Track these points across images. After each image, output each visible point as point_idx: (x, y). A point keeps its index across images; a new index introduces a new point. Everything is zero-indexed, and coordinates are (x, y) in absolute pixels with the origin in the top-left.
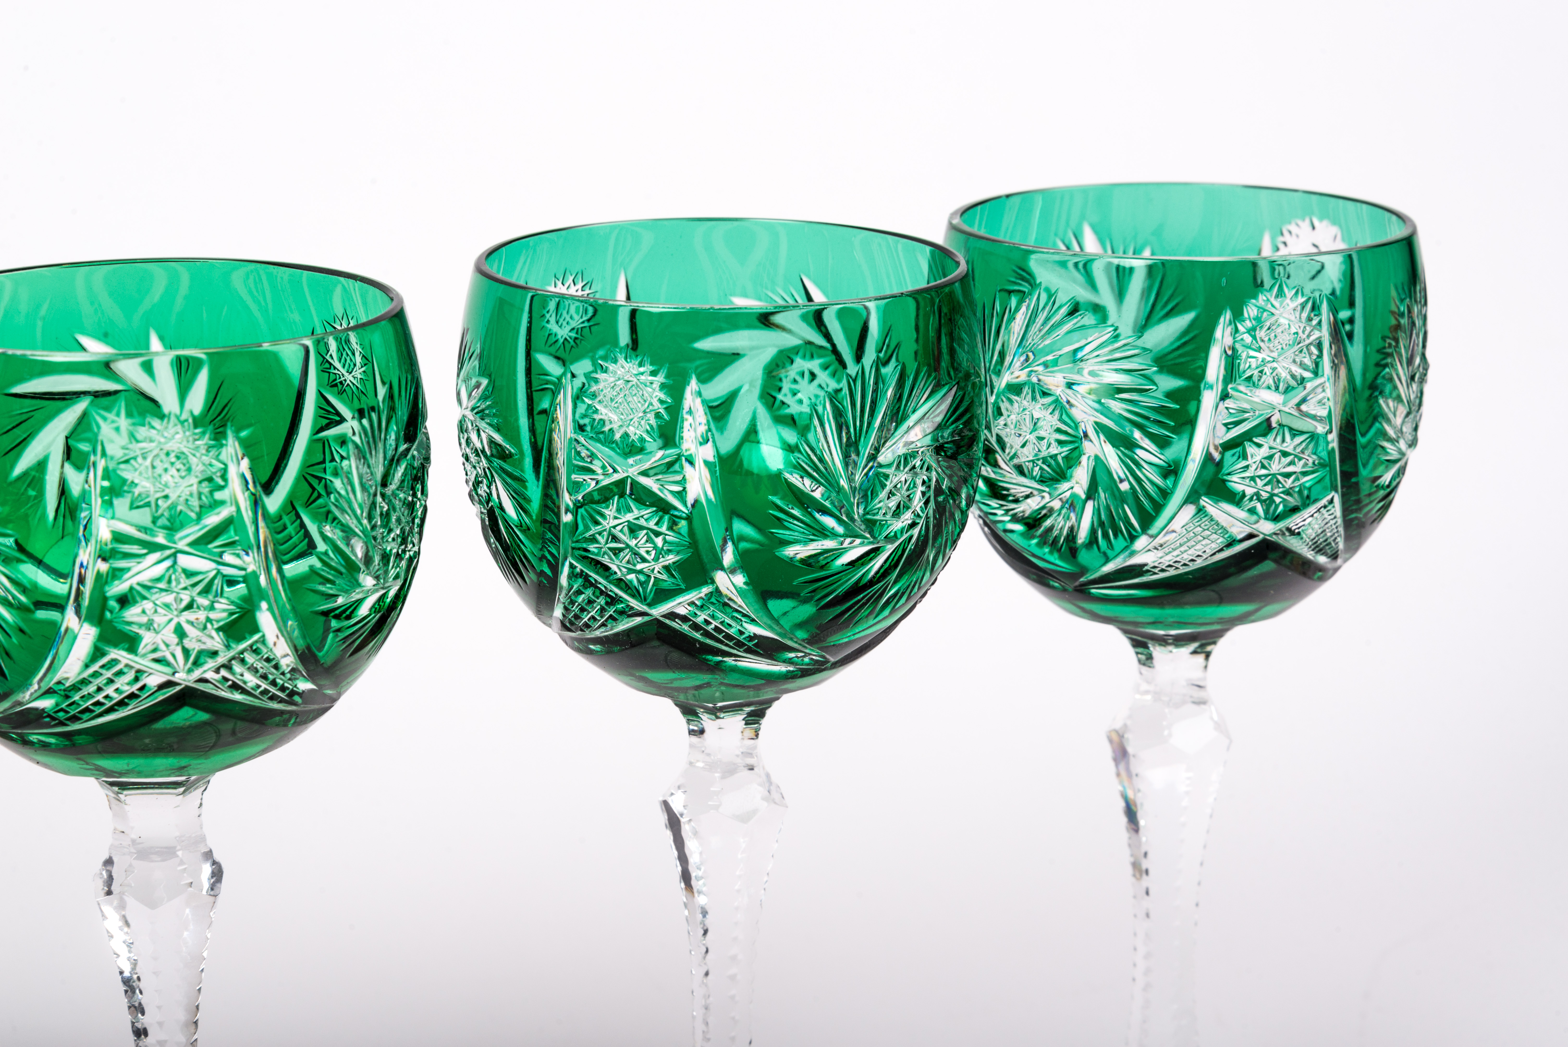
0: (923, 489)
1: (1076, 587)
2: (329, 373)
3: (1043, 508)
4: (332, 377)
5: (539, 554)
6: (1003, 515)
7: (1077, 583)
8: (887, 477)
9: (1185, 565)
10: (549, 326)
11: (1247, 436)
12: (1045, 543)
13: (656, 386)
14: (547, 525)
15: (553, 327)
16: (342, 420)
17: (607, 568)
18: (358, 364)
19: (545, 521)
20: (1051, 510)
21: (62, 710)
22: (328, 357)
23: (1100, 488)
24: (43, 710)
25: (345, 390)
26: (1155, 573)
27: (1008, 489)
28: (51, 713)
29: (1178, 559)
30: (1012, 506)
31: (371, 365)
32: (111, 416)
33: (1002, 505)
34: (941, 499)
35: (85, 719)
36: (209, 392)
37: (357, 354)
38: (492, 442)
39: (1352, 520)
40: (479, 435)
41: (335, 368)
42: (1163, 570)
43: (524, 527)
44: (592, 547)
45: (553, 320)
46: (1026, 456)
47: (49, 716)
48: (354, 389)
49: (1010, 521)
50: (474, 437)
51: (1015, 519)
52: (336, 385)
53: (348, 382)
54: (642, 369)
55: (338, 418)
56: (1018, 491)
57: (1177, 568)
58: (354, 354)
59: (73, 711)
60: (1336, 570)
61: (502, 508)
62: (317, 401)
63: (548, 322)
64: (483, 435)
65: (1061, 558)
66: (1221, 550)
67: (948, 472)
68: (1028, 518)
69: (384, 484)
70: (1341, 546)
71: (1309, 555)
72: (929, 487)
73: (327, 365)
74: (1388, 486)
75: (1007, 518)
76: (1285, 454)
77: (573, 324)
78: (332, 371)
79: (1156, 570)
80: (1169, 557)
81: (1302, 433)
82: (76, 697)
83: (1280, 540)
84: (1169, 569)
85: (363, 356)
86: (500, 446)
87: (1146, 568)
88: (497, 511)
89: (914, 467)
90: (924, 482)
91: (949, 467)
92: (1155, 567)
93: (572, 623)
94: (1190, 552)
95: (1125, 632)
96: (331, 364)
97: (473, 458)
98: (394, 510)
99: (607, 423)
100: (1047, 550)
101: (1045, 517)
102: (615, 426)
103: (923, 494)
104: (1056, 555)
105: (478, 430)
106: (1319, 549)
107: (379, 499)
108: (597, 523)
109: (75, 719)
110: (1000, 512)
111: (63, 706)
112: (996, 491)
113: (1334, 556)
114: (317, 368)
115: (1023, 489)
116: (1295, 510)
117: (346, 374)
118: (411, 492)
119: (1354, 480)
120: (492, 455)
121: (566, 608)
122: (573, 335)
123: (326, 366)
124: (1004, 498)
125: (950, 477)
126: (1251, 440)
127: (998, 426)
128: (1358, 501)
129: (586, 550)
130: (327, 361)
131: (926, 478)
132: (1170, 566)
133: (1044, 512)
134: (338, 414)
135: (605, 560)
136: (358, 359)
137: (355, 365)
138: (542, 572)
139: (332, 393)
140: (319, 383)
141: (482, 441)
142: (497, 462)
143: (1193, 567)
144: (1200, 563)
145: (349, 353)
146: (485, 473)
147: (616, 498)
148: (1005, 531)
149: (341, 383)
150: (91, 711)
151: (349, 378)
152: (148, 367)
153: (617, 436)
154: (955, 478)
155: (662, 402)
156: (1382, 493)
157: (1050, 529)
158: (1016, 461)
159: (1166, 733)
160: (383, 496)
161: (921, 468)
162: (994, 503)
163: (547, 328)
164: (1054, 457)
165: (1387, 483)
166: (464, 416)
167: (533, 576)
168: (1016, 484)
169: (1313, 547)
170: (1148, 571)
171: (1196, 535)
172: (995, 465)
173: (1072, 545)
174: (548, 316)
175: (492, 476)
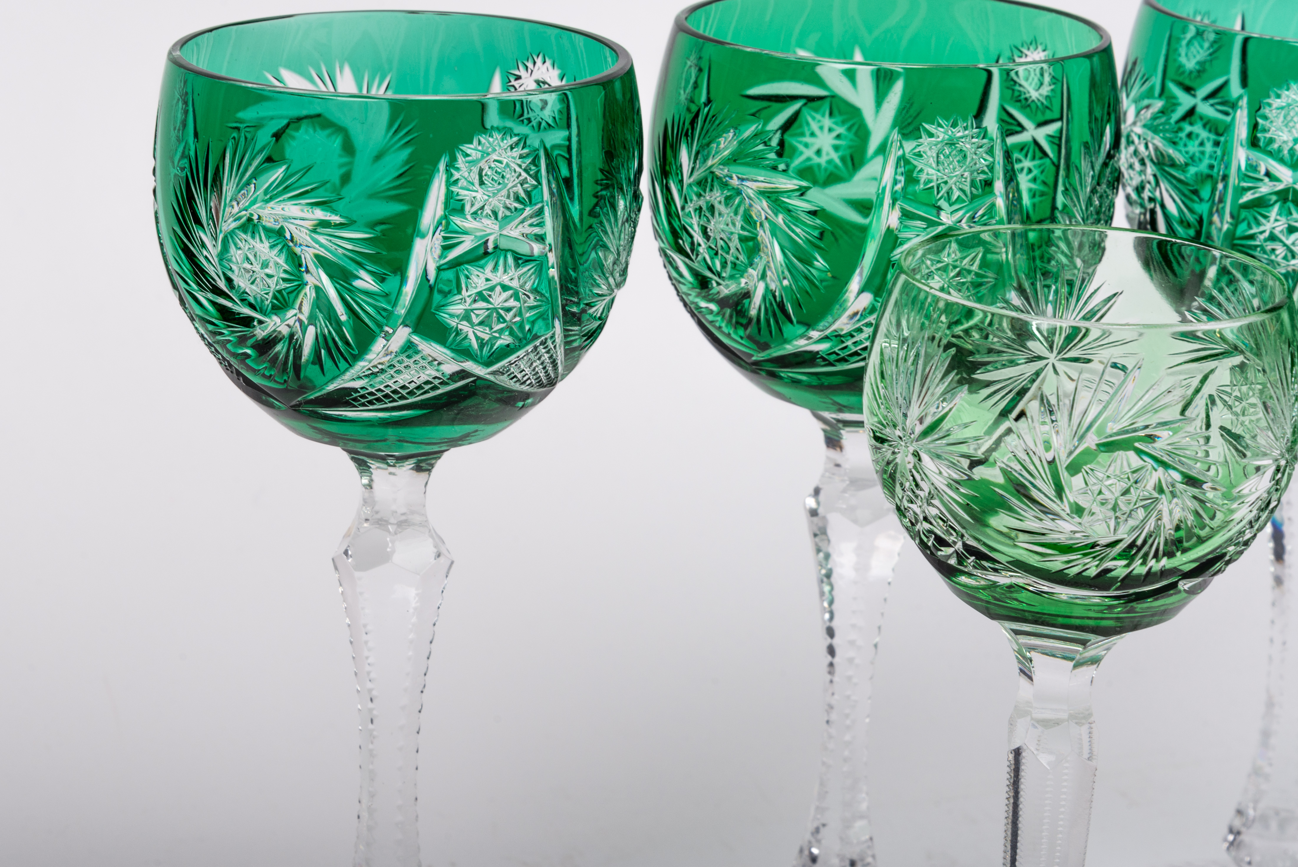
4: (1016, 94)
15: (1183, 60)
16: (1023, 129)
21: (834, 353)
24: (818, 353)
25: (1029, 106)
31: (1059, 84)
32: (818, 116)
35: (852, 361)
41: (1020, 85)
47: (822, 357)
48: (1039, 104)
50: (1142, 148)
52: (1020, 101)
55: (1019, 129)
59: (842, 354)
62: (999, 114)
73: (1012, 83)
77: (1199, 58)
78: (1017, 88)
85: (1053, 77)
96: (1015, 82)
97: (1137, 166)
109: (844, 360)
122: (1198, 67)
130: (1012, 80)
134: (1020, 125)
139: (1015, 107)
140: (1002, 98)
149: (1026, 99)
150: (859, 355)
152: (850, 75)
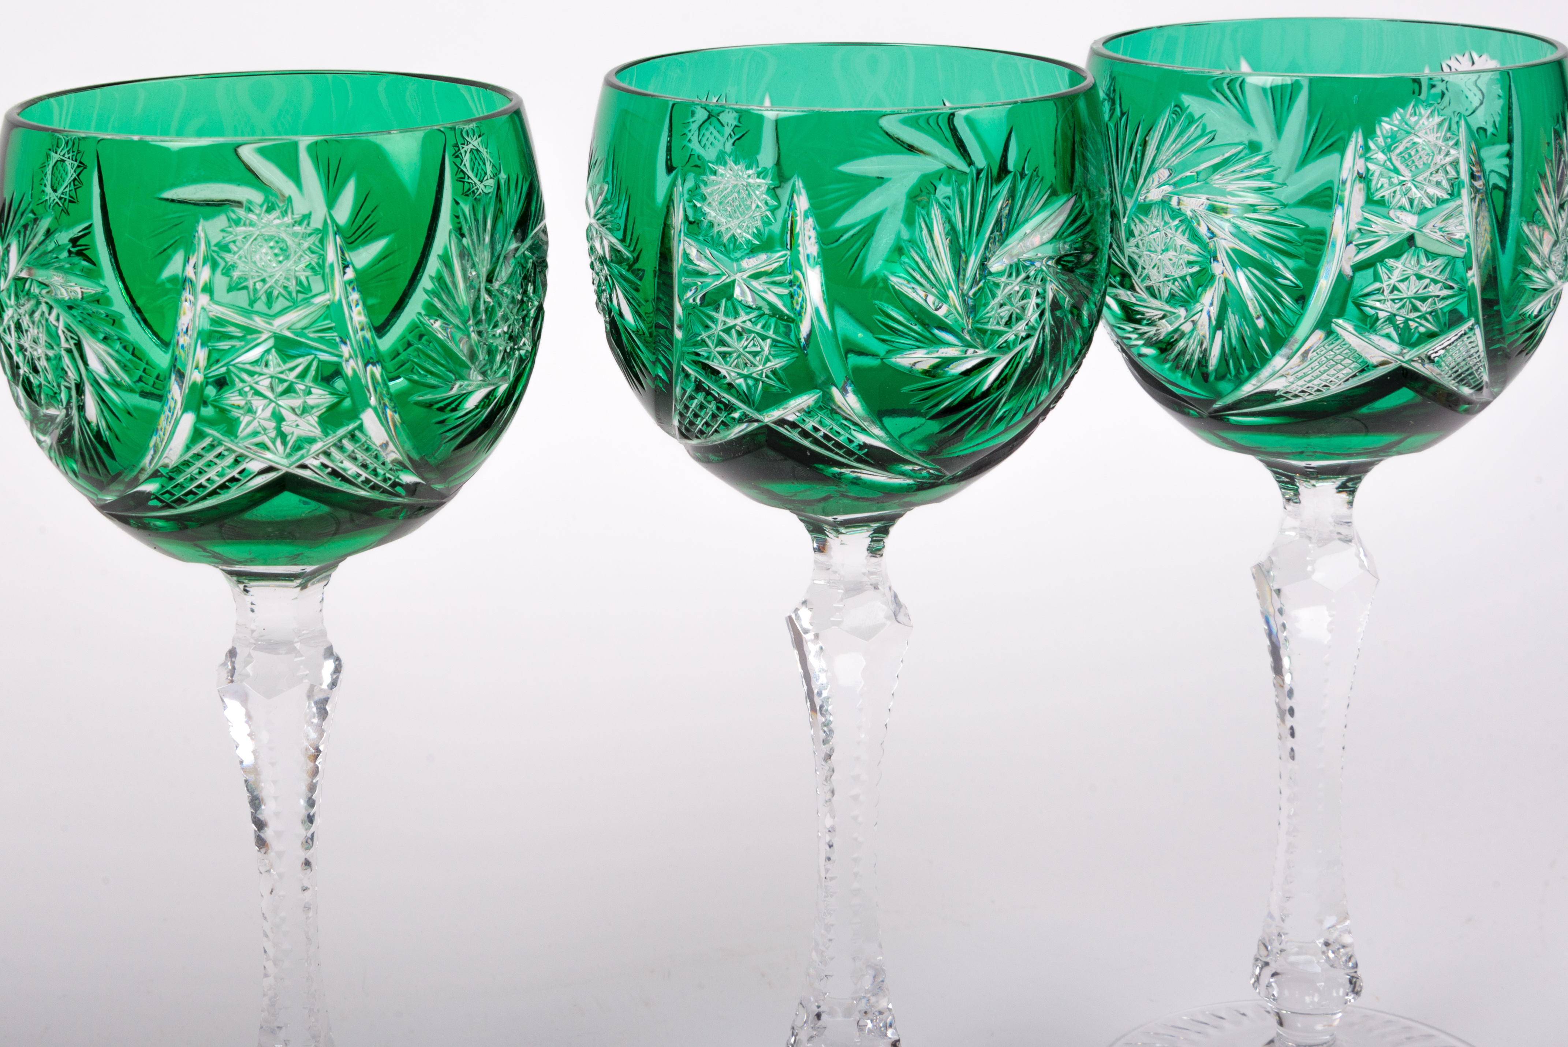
0: (1039, 301)
1: (1210, 413)
2: (464, 182)
3: (1176, 330)
5: (653, 358)
6: (1136, 339)
7: (1211, 410)
8: (997, 285)
9: (1318, 390)
10: (691, 146)
11: (1380, 258)
12: (1177, 367)
13: (764, 188)
14: (662, 331)
17: (717, 373)
18: (489, 172)
19: (658, 326)
20: (1183, 335)
22: (462, 167)
23: (1230, 310)
26: (1288, 399)
27: (1143, 314)
28: (158, 495)
29: (1310, 385)
30: (1144, 329)
33: (1136, 329)
34: (1058, 313)
36: (355, 203)
37: (488, 163)
38: (613, 249)
39: (1497, 350)
40: (602, 242)
42: (1296, 396)
43: (641, 333)
44: (703, 351)
45: (695, 139)
46: (1156, 278)
49: (1144, 345)
51: (1149, 343)
53: (480, 190)
54: (750, 172)
56: (1150, 313)
57: (1310, 394)
58: (484, 164)
60: (1485, 404)
61: (621, 315)
63: (690, 141)
64: (605, 242)
65: (1194, 383)
66: (1355, 376)
67: (1068, 287)
68: (1161, 341)
69: (490, 280)
70: (1486, 378)
71: (1452, 385)
72: (1044, 298)
74: (1536, 317)
75: (1141, 342)
76: (1420, 277)
79: (1289, 396)
80: (1301, 382)
81: (1439, 255)
82: (180, 479)
83: (1418, 367)
84: (1301, 394)
86: (619, 251)
87: (1278, 394)
88: (617, 318)
89: (1028, 277)
90: (1038, 294)
91: (1070, 281)
92: (1287, 392)
93: (687, 430)
94: (1324, 377)
95: (1269, 465)
98: (500, 305)
99: (716, 225)
100: (1179, 374)
101: (1177, 341)
102: (723, 229)
103: (1038, 305)
104: (1189, 379)
105: (601, 238)
106: (1461, 379)
107: (483, 292)
108: (707, 327)
110: (1134, 336)
111: (169, 488)
112: (1130, 314)
113: (1479, 388)
114: (452, 178)
115: (1156, 312)
116: (1432, 335)
117: (478, 183)
118: (521, 291)
119: (1495, 308)
120: (612, 261)
121: (681, 414)
123: (461, 177)
124: (1139, 322)
125: (1070, 293)
126: (1382, 261)
127: (1130, 249)
128: (1501, 331)
129: (698, 354)
131: (1040, 291)
132: (1303, 391)
133: (1176, 337)
135: (715, 365)
136: (489, 169)
137: (486, 174)
138: (657, 376)
141: (603, 248)
142: (616, 268)
143: (1326, 393)
144: (1334, 389)
145: (481, 163)
146: (607, 279)
147: (724, 300)
148: (1140, 355)
151: (481, 187)
153: (725, 239)
154: (1075, 293)
155: (766, 203)
156: (1529, 324)
157: (1182, 353)
158: (1148, 283)
159: (1309, 568)
160: (489, 292)
161: (1035, 279)
162: (1129, 327)
163: (688, 147)
164: (1183, 279)
165: (1535, 313)
166: (590, 225)
167: (649, 381)
168: (1152, 308)
169: (1454, 376)
170: (1281, 396)
171: (1328, 360)
172: (1132, 288)
173: (1204, 369)
174: (689, 135)
175: (614, 284)
